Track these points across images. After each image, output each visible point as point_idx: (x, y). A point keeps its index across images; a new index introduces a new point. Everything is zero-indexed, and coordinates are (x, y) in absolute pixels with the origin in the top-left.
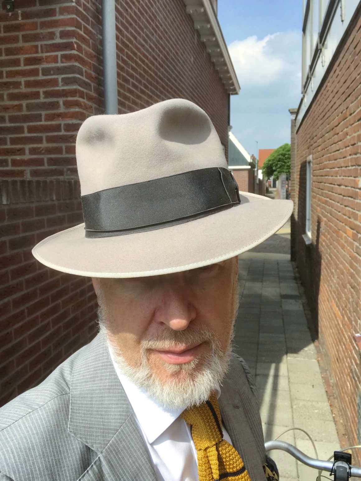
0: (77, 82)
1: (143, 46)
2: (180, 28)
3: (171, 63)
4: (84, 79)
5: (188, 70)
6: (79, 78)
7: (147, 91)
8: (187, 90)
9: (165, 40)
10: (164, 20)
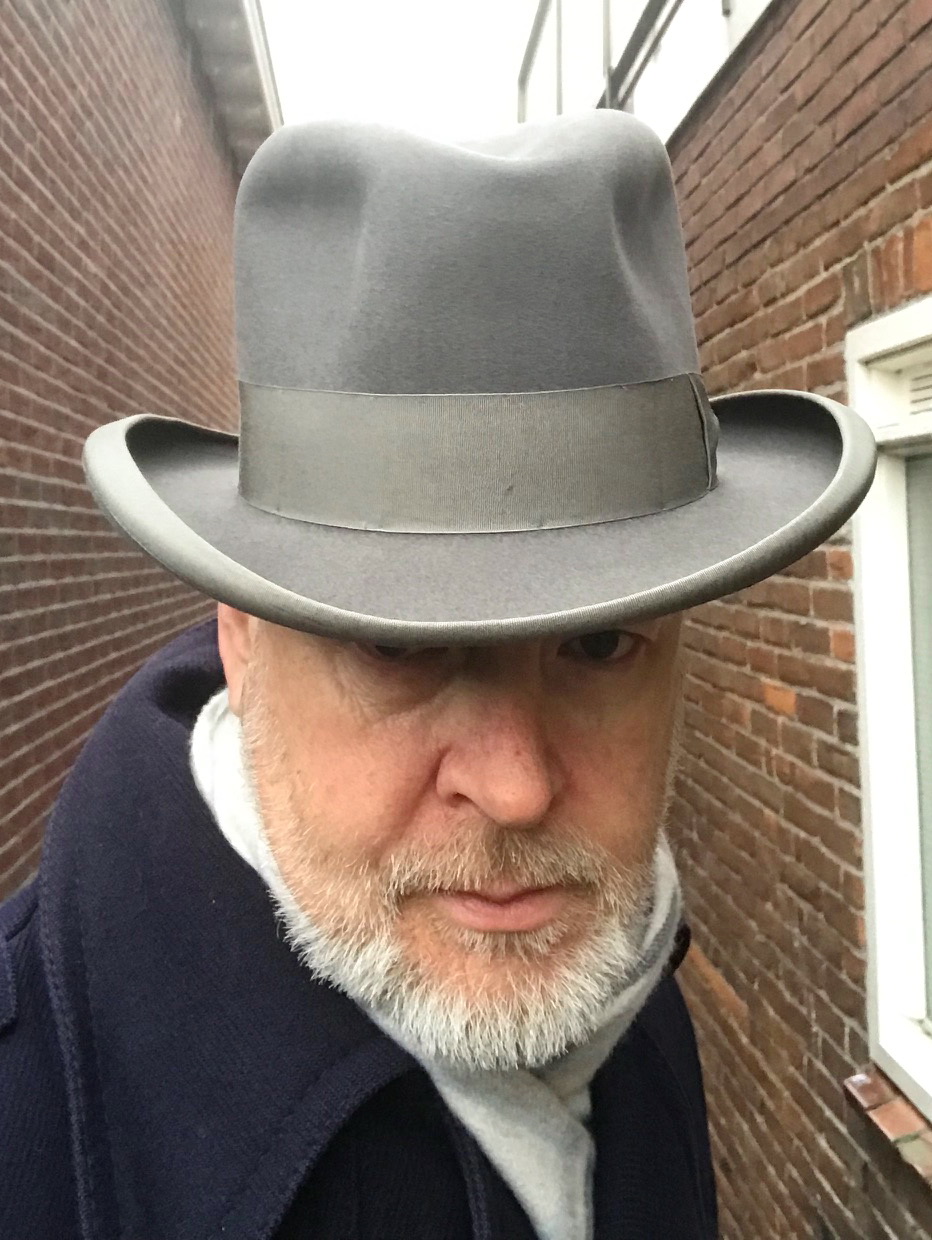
1: (34, 27)
5: (164, 152)
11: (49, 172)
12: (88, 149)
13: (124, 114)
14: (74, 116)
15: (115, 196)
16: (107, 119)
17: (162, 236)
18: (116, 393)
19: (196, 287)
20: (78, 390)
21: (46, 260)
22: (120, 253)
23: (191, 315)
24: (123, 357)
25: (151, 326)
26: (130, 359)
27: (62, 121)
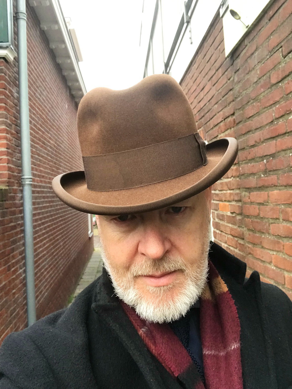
0: (5, 124)
1: (39, 99)
2: (59, 84)
3: (55, 110)
4: (9, 121)
5: (64, 114)
6: (6, 121)
7: (42, 129)
8: (64, 128)
9: (51, 94)
10: (49, 80)
11: (43, 126)
12: (50, 119)
13: (56, 110)
14: (47, 114)
15: (55, 127)
16: (53, 112)
17: (65, 132)
19: (72, 140)
20: (50, 167)
21: (44, 143)
22: (57, 138)
23: (72, 147)
24: (59, 159)
25: (64, 151)
26: (60, 159)
27: (45, 115)
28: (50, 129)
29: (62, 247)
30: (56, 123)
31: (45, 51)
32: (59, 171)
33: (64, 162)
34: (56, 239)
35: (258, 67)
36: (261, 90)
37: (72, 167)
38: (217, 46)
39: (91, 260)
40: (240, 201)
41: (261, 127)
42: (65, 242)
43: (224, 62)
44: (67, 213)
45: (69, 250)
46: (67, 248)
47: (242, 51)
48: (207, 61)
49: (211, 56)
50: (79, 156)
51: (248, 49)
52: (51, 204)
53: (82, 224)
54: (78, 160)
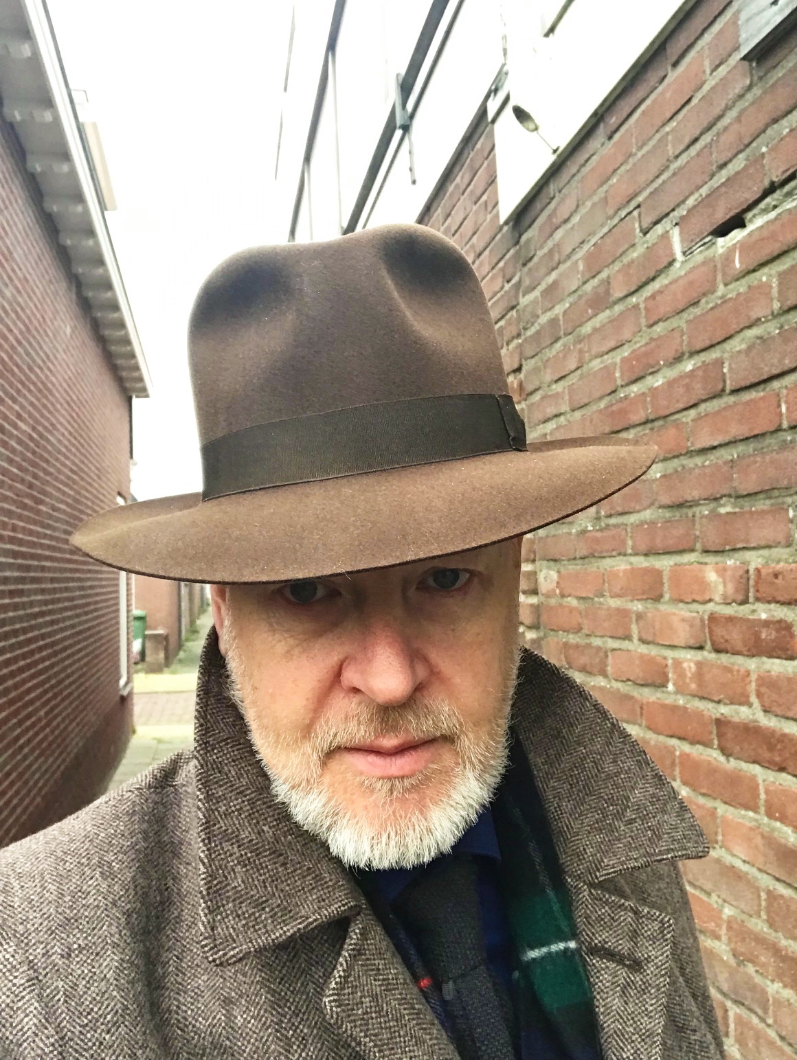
2: (50, 271)
3: (34, 337)
5: (62, 352)
8: (60, 388)
9: (25, 296)
10: (24, 258)
12: (19, 362)
13: (38, 337)
14: (13, 347)
15: (34, 384)
16: (30, 344)
17: (61, 400)
18: (39, 496)
19: (82, 425)
20: (18, 495)
22: (38, 416)
23: (79, 442)
24: (41, 474)
25: (57, 454)
26: (45, 474)
28: (18, 391)
29: (43, 723)
30: (37, 376)
31: (15, 179)
32: (41, 507)
33: (57, 484)
34: (27, 698)
35: (580, 254)
36: (586, 311)
37: (78, 497)
38: (478, 193)
39: (124, 762)
40: (535, 592)
41: (586, 405)
42: (52, 709)
43: (496, 235)
44: (62, 625)
45: (62, 732)
46: (58, 725)
47: (542, 210)
48: (453, 231)
49: (465, 219)
50: (98, 469)
51: (555, 209)
52: (17, 600)
53: (103, 660)
54: (95, 478)
